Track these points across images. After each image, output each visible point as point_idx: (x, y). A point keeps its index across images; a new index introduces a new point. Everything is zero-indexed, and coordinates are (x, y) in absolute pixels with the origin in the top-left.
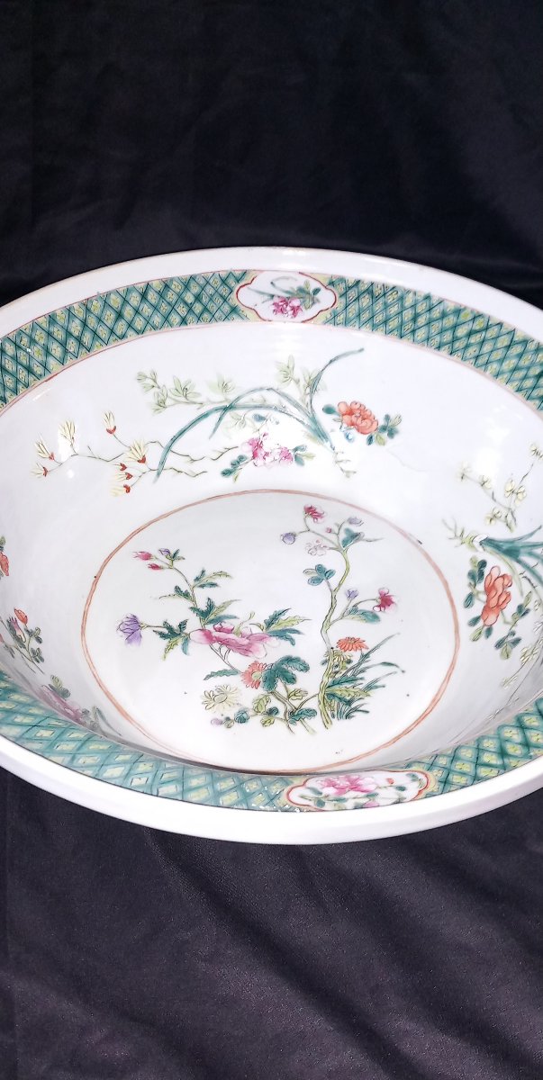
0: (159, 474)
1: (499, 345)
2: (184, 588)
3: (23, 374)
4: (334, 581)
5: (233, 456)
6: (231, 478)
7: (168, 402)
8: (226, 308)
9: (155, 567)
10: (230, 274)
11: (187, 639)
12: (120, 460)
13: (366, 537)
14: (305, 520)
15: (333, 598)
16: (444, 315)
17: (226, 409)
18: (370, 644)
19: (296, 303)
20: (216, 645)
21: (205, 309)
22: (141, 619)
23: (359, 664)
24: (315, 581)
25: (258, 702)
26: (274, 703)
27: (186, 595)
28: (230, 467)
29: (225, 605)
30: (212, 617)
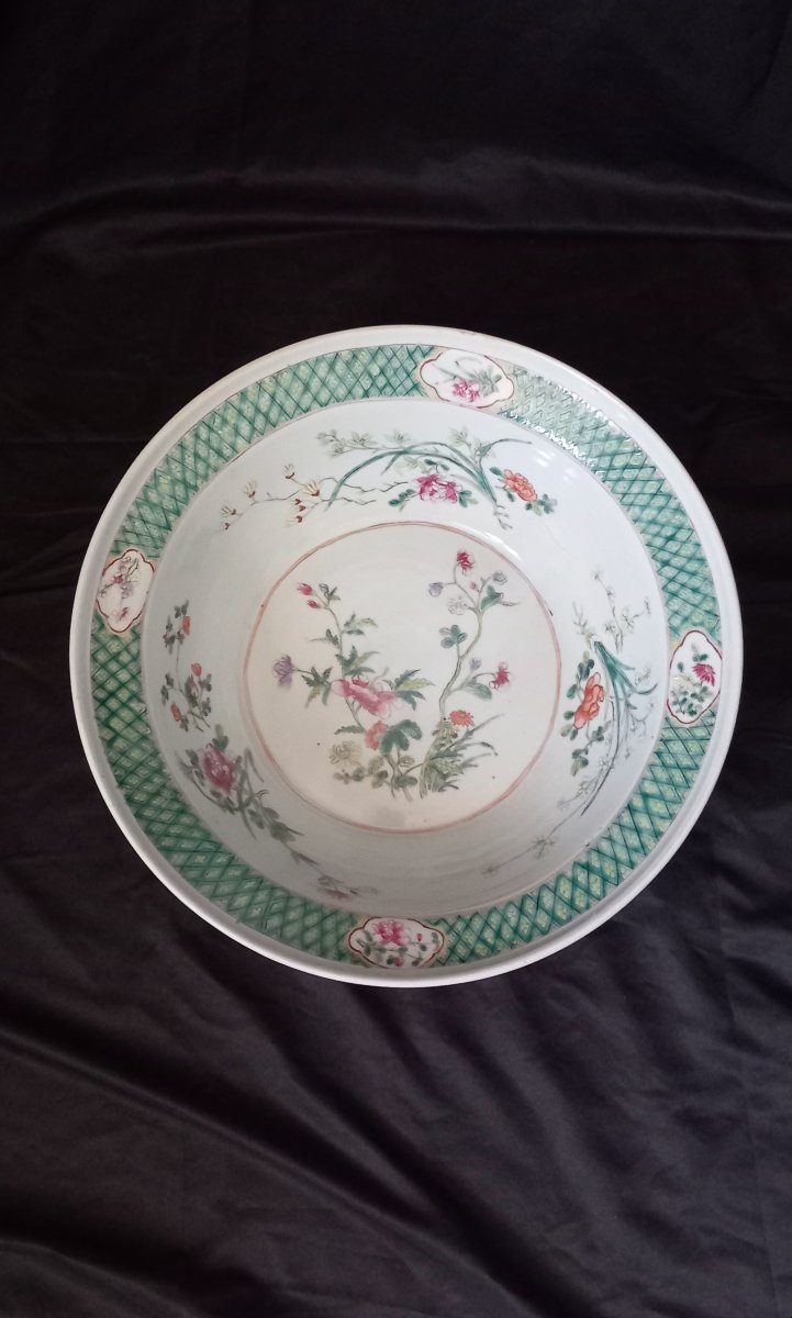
0: (330, 504)
1: (647, 490)
2: (335, 633)
3: (213, 459)
4: (464, 645)
5: (402, 489)
6: (398, 507)
7: (346, 449)
8: (409, 384)
9: (313, 605)
10: (418, 347)
11: (328, 690)
12: (295, 497)
13: (506, 599)
14: (455, 569)
15: (459, 665)
16: (608, 437)
17: (400, 453)
18: (477, 721)
19: (475, 388)
20: (351, 699)
21: (389, 383)
22: (294, 662)
23: (463, 740)
24: (448, 643)
25: (374, 763)
26: (386, 767)
27: (335, 641)
28: (397, 498)
29: (367, 656)
30: (352, 667)
